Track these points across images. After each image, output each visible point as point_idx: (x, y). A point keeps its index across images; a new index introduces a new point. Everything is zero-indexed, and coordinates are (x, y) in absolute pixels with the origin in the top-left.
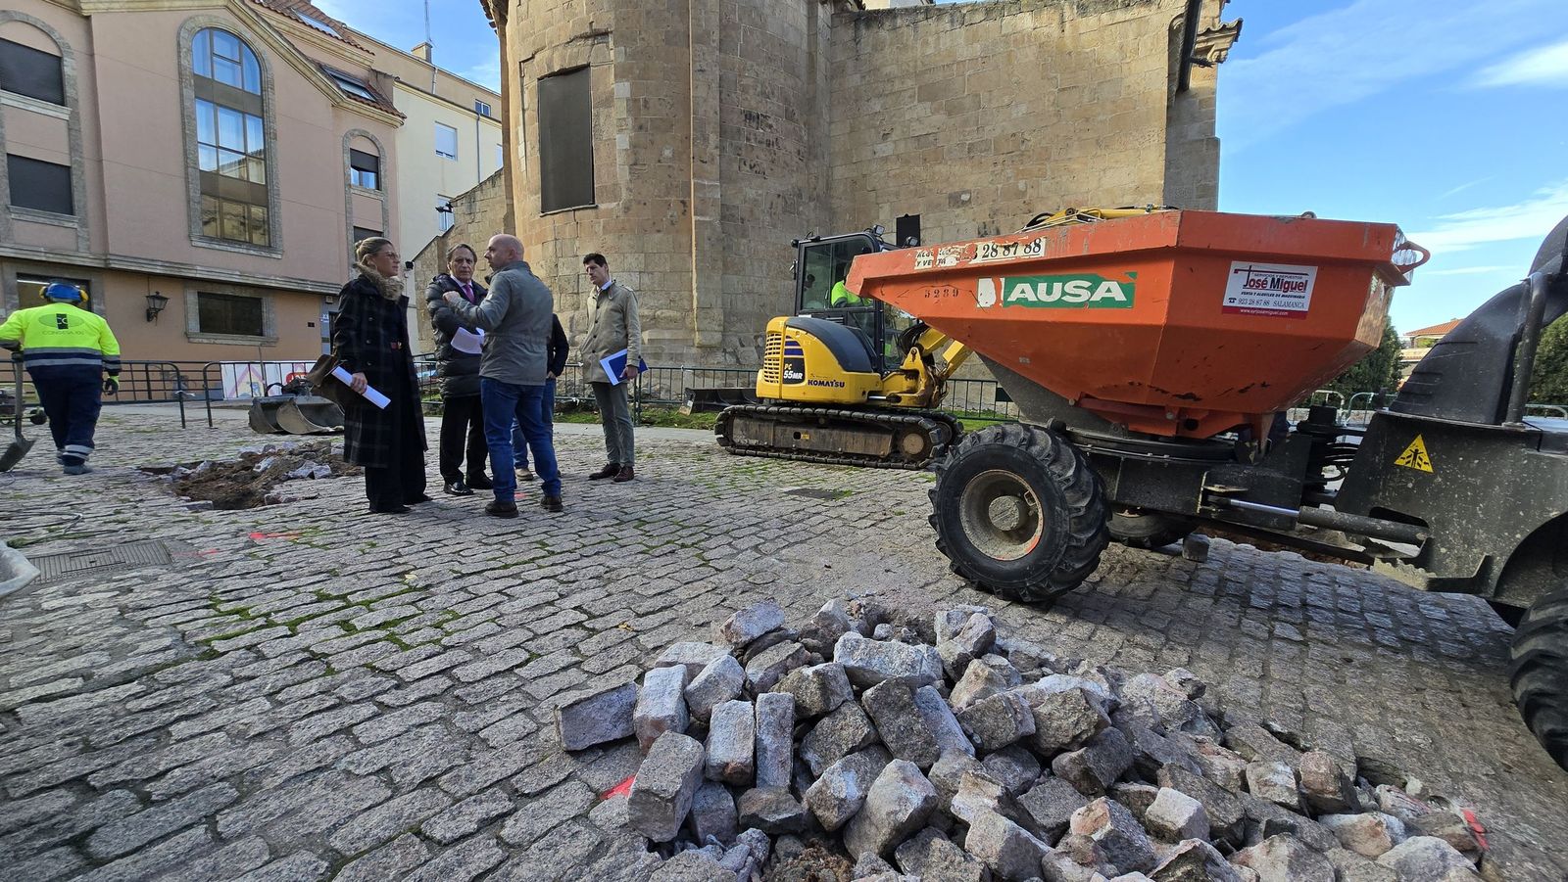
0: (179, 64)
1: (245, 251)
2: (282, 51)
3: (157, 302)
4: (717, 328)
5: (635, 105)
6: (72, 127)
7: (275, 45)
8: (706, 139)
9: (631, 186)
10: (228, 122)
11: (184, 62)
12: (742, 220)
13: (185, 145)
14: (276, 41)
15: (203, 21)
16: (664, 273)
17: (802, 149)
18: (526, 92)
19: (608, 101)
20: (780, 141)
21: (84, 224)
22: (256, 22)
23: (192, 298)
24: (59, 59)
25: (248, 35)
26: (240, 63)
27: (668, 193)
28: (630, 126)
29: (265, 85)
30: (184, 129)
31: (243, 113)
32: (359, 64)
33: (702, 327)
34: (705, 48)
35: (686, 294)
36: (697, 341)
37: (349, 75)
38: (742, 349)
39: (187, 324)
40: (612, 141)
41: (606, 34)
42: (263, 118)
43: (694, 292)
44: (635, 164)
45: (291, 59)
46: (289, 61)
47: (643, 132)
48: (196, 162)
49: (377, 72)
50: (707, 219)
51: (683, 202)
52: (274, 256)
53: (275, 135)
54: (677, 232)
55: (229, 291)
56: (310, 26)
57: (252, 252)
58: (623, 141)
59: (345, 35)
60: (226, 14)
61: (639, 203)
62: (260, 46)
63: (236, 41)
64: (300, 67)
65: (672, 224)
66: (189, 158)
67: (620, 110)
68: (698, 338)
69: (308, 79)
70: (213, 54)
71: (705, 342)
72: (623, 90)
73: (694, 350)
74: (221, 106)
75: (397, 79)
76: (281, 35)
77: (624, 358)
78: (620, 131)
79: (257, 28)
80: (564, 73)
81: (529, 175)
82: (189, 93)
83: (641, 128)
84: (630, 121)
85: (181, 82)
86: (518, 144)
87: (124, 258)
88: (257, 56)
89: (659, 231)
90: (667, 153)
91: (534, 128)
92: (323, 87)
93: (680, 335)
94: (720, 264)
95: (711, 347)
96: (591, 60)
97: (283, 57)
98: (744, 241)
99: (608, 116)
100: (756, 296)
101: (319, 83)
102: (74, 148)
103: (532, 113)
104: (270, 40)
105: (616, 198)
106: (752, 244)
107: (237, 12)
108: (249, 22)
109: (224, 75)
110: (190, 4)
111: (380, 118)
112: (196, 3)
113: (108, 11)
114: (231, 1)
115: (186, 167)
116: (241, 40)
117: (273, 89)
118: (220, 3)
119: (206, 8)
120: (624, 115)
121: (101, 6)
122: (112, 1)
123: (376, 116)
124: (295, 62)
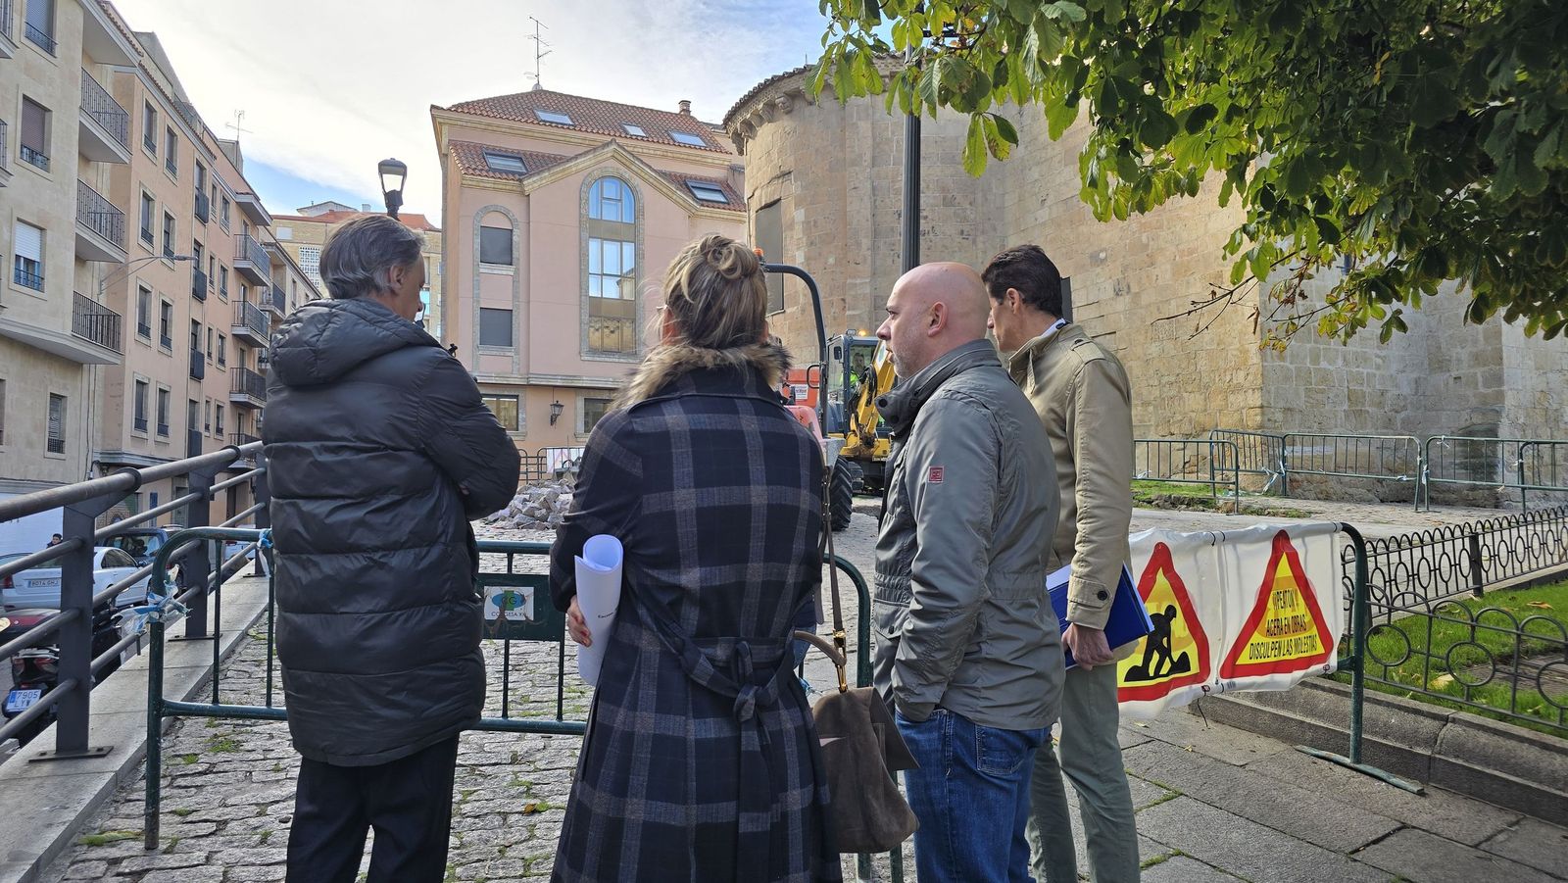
0: (580, 213)
1: (616, 360)
2: (651, 180)
3: (557, 409)
5: (808, 225)
6: (515, 280)
7: (646, 177)
8: (859, 244)
10: (611, 248)
11: (583, 212)
13: (580, 278)
14: (646, 173)
15: (597, 173)
17: (968, 229)
18: (751, 222)
19: (792, 225)
21: (517, 353)
22: (633, 163)
23: (580, 403)
24: (511, 230)
25: (627, 175)
26: (620, 200)
27: (831, 295)
28: (804, 244)
29: (638, 213)
30: (580, 266)
31: (621, 242)
32: (719, 166)
34: (858, 169)
37: (706, 181)
39: (576, 426)
40: (794, 258)
41: (789, 173)
42: (635, 241)
45: (657, 185)
46: (655, 187)
47: (814, 247)
48: (587, 291)
49: (735, 169)
50: (858, 312)
51: (843, 300)
53: (644, 252)
54: (839, 325)
55: (606, 397)
57: (622, 360)
58: (800, 257)
62: (636, 181)
63: (618, 182)
64: (664, 190)
65: (835, 319)
66: (583, 287)
67: (798, 232)
69: (670, 198)
70: (603, 198)
72: (800, 215)
74: (606, 239)
76: (650, 168)
78: (798, 249)
79: (632, 168)
80: (770, 205)
82: (585, 235)
83: (812, 243)
84: (804, 240)
85: (580, 228)
87: (538, 376)
88: (633, 190)
90: (831, 261)
92: (682, 202)
96: (781, 195)
97: (651, 184)
99: (792, 237)
101: (678, 199)
102: (514, 295)
105: (796, 303)
107: (619, 158)
108: (628, 164)
109: (610, 214)
110: (589, 163)
111: (729, 217)
112: (593, 161)
113: (540, 187)
114: (615, 151)
115: (581, 296)
116: (621, 179)
117: (643, 215)
118: (609, 155)
119: (599, 162)
120: (801, 236)
121: (536, 185)
122: (541, 179)
123: (725, 217)
124: (661, 187)
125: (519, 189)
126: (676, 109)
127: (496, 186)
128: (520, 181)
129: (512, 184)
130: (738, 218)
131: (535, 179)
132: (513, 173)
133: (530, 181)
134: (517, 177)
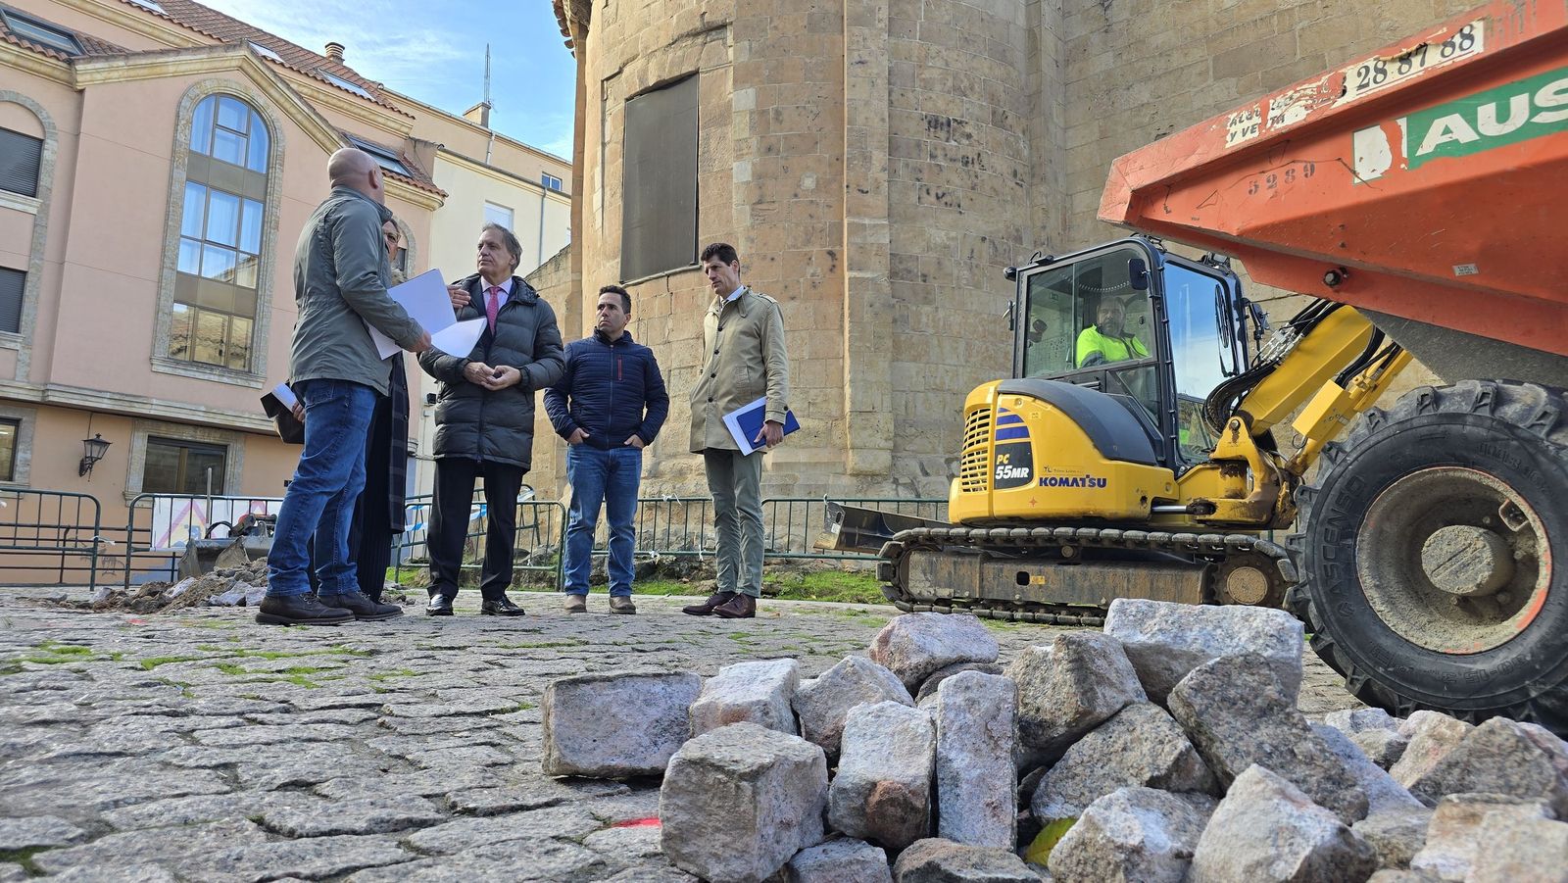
0: (175, 140)
1: (216, 378)
2: (299, 117)
3: (96, 448)
4: (883, 444)
5: (762, 118)
6: (38, 224)
7: (292, 110)
8: (867, 158)
9: (753, 234)
10: (221, 209)
11: (181, 137)
12: (925, 277)
13: (165, 239)
14: (294, 105)
15: (210, 86)
16: (800, 361)
17: (1020, 170)
18: (609, 119)
19: (724, 117)
20: (983, 155)
21: (28, 345)
22: (273, 84)
23: (140, 443)
24: (41, 141)
25: (261, 100)
26: (247, 135)
27: (808, 242)
28: (754, 149)
29: (273, 160)
30: (166, 220)
31: (241, 197)
32: (395, 132)
33: (858, 442)
34: (866, 31)
35: (835, 391)
36: (850, 465)
37: (379, 146)
38: (924, 480)
39: (127, 481)
40: (727, 174)
41: (723, 26)
42: (264, 203)
43: (848, 390)
44: (760, 202)
45: (310, 127)
46: (305, 129)
47: (772, 156)
48: (174, 262)
49: (416, 141)
50: (868, 275)
51: (831, 253)
52: (253, 384)
53: (277, 223)
54: (821, 298)
55: (187, 435)
56: (339, 87)
57: (225, 380)
58: (742, 171)
59: (380, 96)
60: (239, 75)
61: (764, 258)
62: (274, 113)
63: (246, 108)
64: (319, 136)
65: (814, 286)
66: (166, 255)
67: (740, 128)
68: (852, 460)
70: (216, 125)
71: (865, 467)
72: (744, 99)
73: (846, 480)
74: (214, 188)
75: (441, 147)
76: (301, 98)
77: (762, 410)
78: (739, 157)
79: (272, 91)
80: (662, 86)
81: (606, 232)
82: (181, 174)
83: (769, 150)
84: (754, 141)
85: (172, 161)
86: (593, 190)
87: (67, 389)
88: (269, 127)
89: (793, 298)
90: (809, 183)
91: (616, 167)
93: (824, 456)
94: (889, 343)
95: (873, 475)
96: (701, 64)
97: (299, 124)
98: (927, 309)
99: (722, 138)
100: (948, 397)
102: (35, 249)
103: (615, 147)
104: (287, 105)
106: (941, 314)
107: (251, 72)
108: (264, 84)
109: (226, 151)
110: (198, 66)
111: (413, 197)
112: (206, 66)
113: (104, 82)
114: (245, 59)
115: (162, 268)
116: (252, 106)
117: (282, 165)
118: (234, 63)
119: (216, 70)
120: (746, 134)
121: (98, 76)
122: (111, 69)
123: (408, 195)
124: (315, 131)
125: (64, 76)
126: (323, 52)
127: (20, 62)
128: (70, 62)
129: (52, 65)
130: (425, 201)
131: (99, 65)
132: (58, 50)
133: (89, 66)
134: (64, 56)
